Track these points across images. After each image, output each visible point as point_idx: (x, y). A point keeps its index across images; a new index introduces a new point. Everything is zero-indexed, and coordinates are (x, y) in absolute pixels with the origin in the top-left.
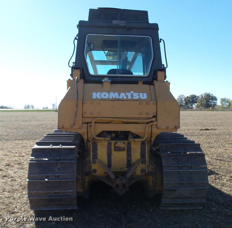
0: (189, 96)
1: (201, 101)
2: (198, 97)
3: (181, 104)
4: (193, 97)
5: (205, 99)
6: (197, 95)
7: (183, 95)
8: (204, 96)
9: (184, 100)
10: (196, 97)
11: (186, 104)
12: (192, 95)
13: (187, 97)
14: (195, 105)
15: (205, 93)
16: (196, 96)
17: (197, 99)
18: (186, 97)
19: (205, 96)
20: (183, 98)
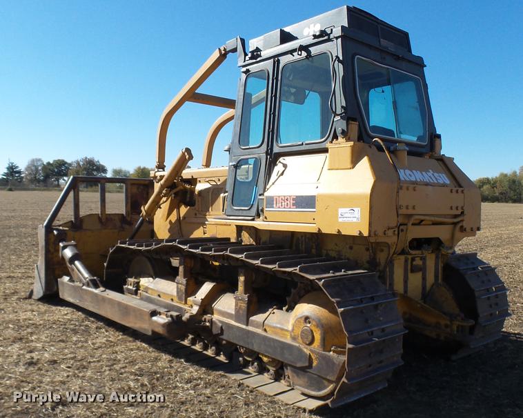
0: (51, 162)
1: (77, 172)
2: (70, 165)
3: (35, 177)
4: (60, 165)
5: (85, 169)
6: (69, 161)
7: (40, 160)
8: (81, 163)
9: (42, 169)
10: (66, 165)
11: (47, 177)
12: (59, 160)
13: (49, 163)
14: (64, 180)
15: (84, 157)
16: (66, 163)
17: (67, 168)
18: (45, 163)
19: (84, 164)
20: (40, 166)
